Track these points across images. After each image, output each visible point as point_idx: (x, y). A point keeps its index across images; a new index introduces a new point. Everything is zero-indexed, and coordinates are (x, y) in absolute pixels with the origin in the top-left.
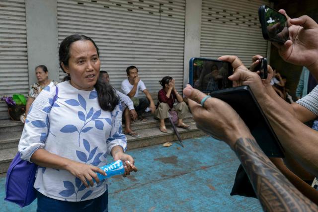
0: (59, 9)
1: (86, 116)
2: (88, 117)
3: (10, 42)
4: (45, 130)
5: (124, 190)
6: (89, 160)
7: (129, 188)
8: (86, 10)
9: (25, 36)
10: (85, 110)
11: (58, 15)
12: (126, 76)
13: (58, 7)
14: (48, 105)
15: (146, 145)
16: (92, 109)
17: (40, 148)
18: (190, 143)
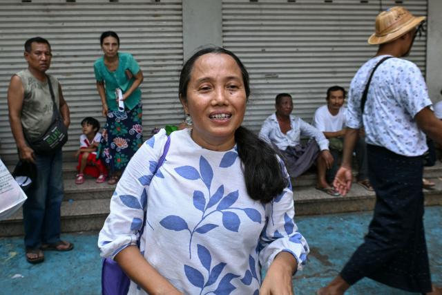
0: (224, 12)
1: (207, 201)
2: (210, 205)
3: (164, 60)
4: (139, 213)
5: (309, 277)
6: (208, 284)
7: (317, 275)
8: (261, 9)
9: (180, 51)
10: (209, 189)
11: (224, 20)
12: (325, 101)
13: (223, 9)
14: (148, 172)
15: (351, 209)
16: (221, 189)
17: (130, 245)
18: (436, 214)
